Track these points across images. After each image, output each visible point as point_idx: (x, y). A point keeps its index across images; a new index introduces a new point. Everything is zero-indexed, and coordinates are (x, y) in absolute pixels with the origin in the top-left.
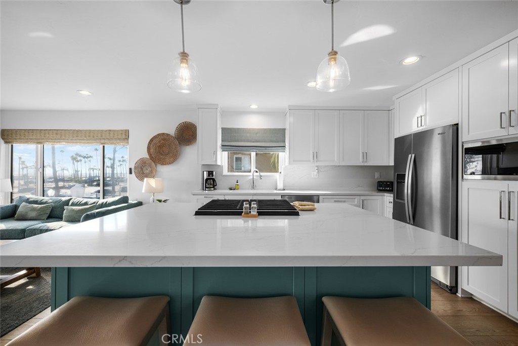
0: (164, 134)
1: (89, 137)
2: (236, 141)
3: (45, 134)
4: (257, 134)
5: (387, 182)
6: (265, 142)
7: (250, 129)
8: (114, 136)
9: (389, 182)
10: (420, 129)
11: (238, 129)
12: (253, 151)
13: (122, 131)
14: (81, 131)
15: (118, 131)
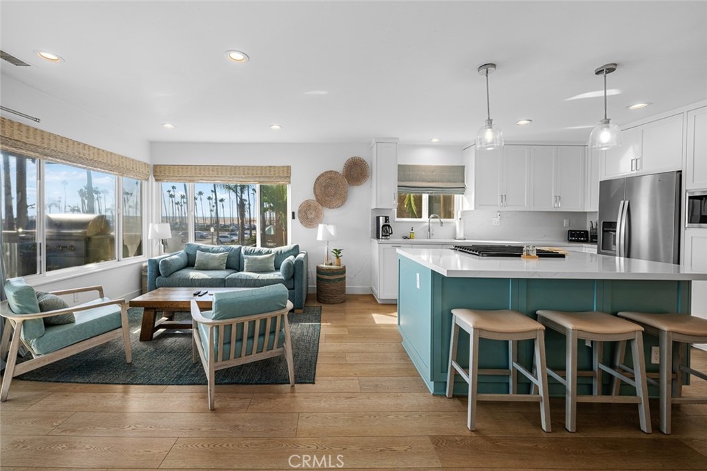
0: (331, 171)
1: (248, 174)
2: (410, 181)
3: (200, 170)
4: (433, 172)
5: (580, 231)
6: (442, 181)
7: (425, 167)
8: (275, 174)
9: (583, 231)
10: (635, 173)
11: (412, 166)
12: (424, 193)
13: (283, 167)
14: (239, 167)
15: (279, 167)
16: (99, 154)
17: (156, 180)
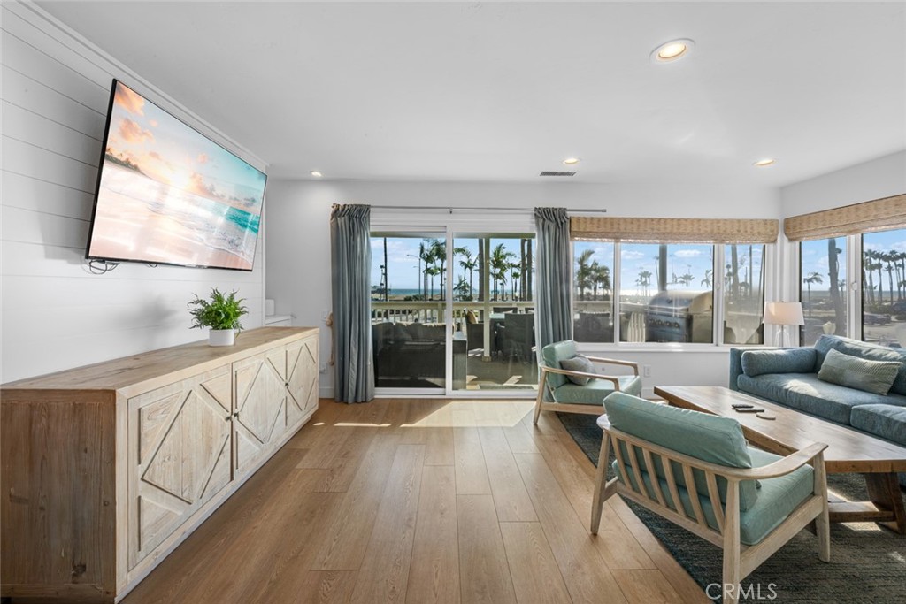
16: (679, 225)
17: (791, 240)
